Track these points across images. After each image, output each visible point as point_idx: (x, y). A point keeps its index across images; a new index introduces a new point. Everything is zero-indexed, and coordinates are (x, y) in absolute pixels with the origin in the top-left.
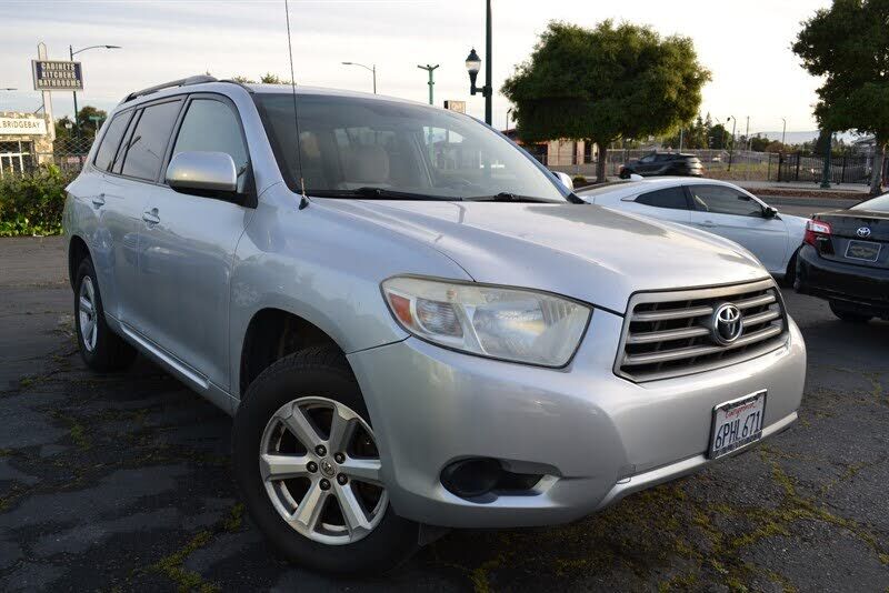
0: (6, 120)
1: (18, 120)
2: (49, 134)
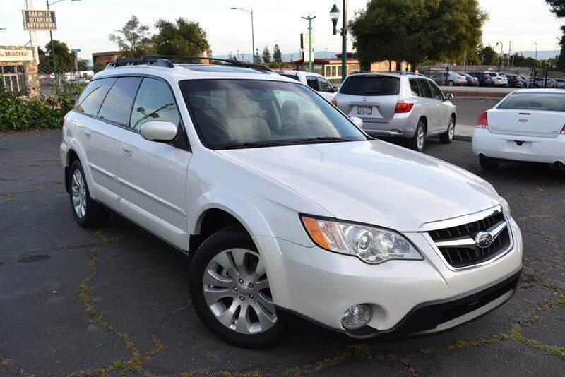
0: (7, 51)
1: (15, 51)
2: (35, 61)
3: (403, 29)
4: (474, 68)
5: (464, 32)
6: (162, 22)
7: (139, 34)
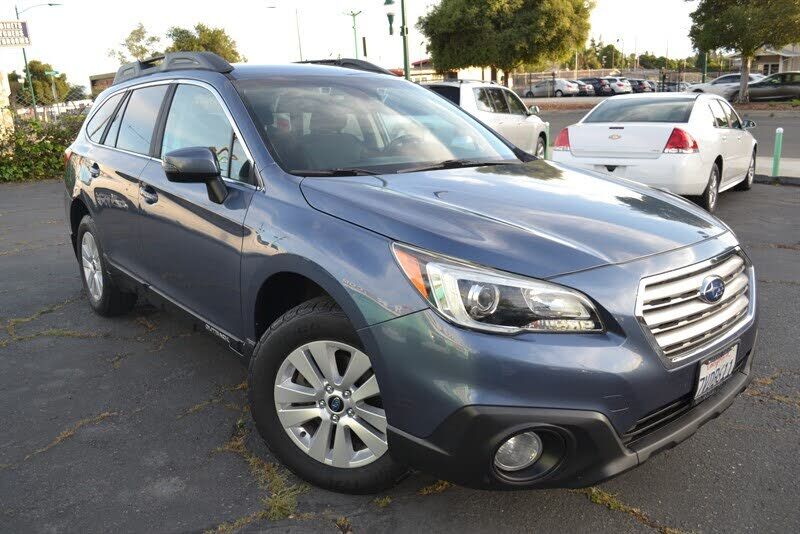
2: (4, 90)
3: (489, 25)
4: (590, 73)
5: (568, 25)
6: (176, 30)
7: (147, 47)
